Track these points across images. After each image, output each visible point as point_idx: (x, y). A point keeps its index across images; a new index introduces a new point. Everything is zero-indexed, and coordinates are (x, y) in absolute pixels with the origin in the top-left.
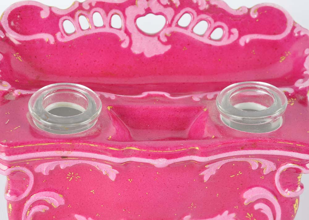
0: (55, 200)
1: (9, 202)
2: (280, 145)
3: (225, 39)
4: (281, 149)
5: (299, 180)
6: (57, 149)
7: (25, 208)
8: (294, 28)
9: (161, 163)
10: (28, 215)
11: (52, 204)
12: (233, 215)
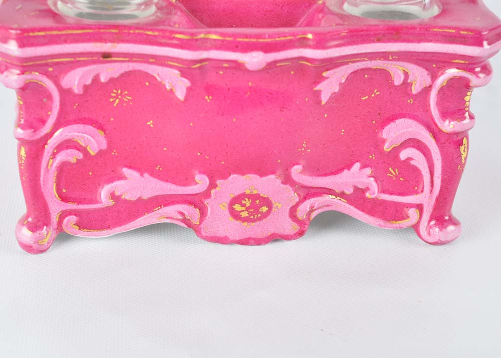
0: (92, 139)
1: (22, 142)
2: (436, 34)
4: (437, 41)
5: (467, 103)
6: (96, 40)
7: (46, 153)
9: (255, 60)
10: (50, 166)
11: (88, 148)
12: (368, 171)
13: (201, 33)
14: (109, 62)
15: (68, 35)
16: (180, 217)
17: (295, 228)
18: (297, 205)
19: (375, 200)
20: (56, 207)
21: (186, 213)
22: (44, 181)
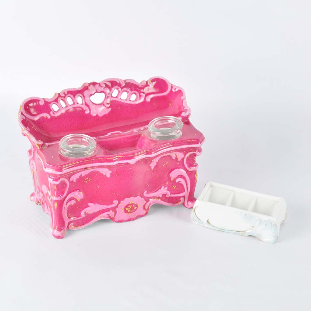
0: (79, 196)
1: (55, 201)
2: (185, 142)
3: (138, 99)
4: (186, 144)
5: (195, 161)
6: (83, 164)
7: (64, 203)
8: (172, 87)
9: (133, 161)
10: (65, 207)
11: (77, 199)
12: (166, 188)
13: (115, 156)
14: (86, 170)
16: (108, 216)
17: (144, 212)
18: (146, 204)
19: (169, 197)
20: (67, 220)
21: (110, 214)
22: (64, 213)
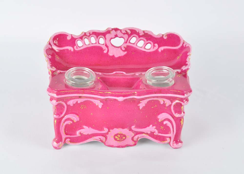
0: (75, 118)
1: (55, 119)
2: (171, 92)
3: (152, 48)
4: (172, 94)
5: (182, 109)
6: (77, 93)
7: (62, 122)
8: (184, 43)
9: (121, 99)
10: (63, 125)
11: (74, 120)
12: (155, 127)
13: (106, 92)
14: (81, 98)
15: (70, 92)
16: (100, 140)
17: (133, 143)
18: (134, 136)
19: (157, 135)
20: (64, 136)
21: (101, 139)
22: (61, 129)
